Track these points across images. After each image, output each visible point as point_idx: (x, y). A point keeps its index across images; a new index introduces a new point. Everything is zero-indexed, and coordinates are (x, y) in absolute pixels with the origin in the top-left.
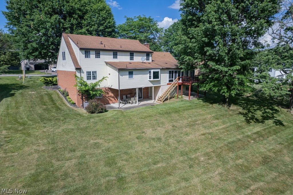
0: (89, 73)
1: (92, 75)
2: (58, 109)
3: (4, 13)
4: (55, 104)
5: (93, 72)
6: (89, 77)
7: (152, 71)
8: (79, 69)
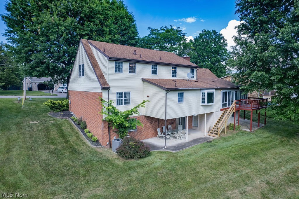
0: (120, 95)
1: (123, 98)
2: (74, 151)
3: (3, 17)
4: (67, 142)
5: (125, 94)
6: (119, 100)
7: (206, 92)
8: (106, 88)
